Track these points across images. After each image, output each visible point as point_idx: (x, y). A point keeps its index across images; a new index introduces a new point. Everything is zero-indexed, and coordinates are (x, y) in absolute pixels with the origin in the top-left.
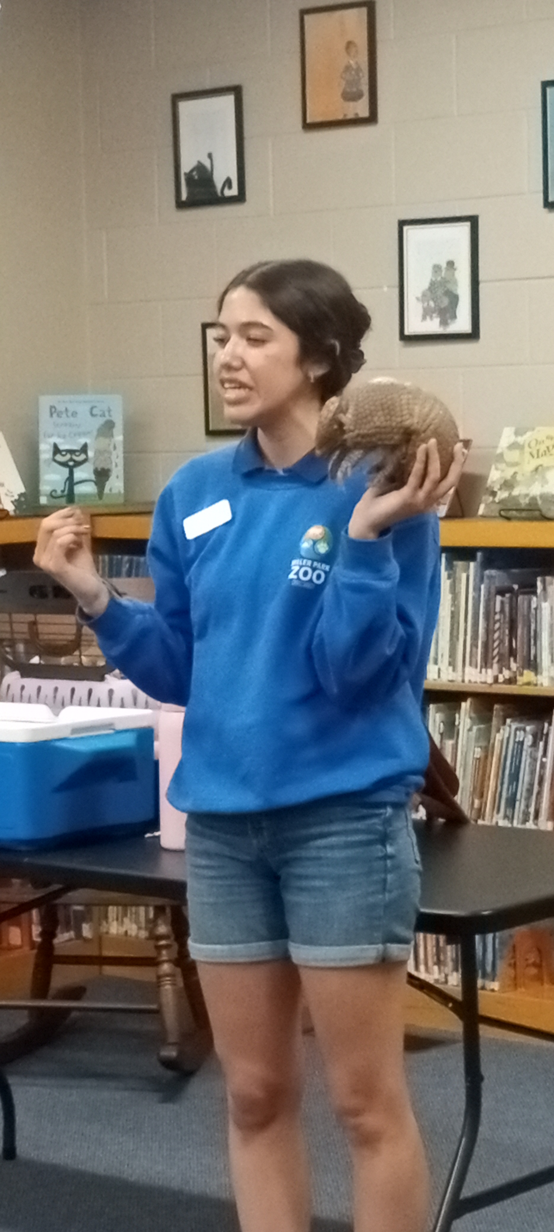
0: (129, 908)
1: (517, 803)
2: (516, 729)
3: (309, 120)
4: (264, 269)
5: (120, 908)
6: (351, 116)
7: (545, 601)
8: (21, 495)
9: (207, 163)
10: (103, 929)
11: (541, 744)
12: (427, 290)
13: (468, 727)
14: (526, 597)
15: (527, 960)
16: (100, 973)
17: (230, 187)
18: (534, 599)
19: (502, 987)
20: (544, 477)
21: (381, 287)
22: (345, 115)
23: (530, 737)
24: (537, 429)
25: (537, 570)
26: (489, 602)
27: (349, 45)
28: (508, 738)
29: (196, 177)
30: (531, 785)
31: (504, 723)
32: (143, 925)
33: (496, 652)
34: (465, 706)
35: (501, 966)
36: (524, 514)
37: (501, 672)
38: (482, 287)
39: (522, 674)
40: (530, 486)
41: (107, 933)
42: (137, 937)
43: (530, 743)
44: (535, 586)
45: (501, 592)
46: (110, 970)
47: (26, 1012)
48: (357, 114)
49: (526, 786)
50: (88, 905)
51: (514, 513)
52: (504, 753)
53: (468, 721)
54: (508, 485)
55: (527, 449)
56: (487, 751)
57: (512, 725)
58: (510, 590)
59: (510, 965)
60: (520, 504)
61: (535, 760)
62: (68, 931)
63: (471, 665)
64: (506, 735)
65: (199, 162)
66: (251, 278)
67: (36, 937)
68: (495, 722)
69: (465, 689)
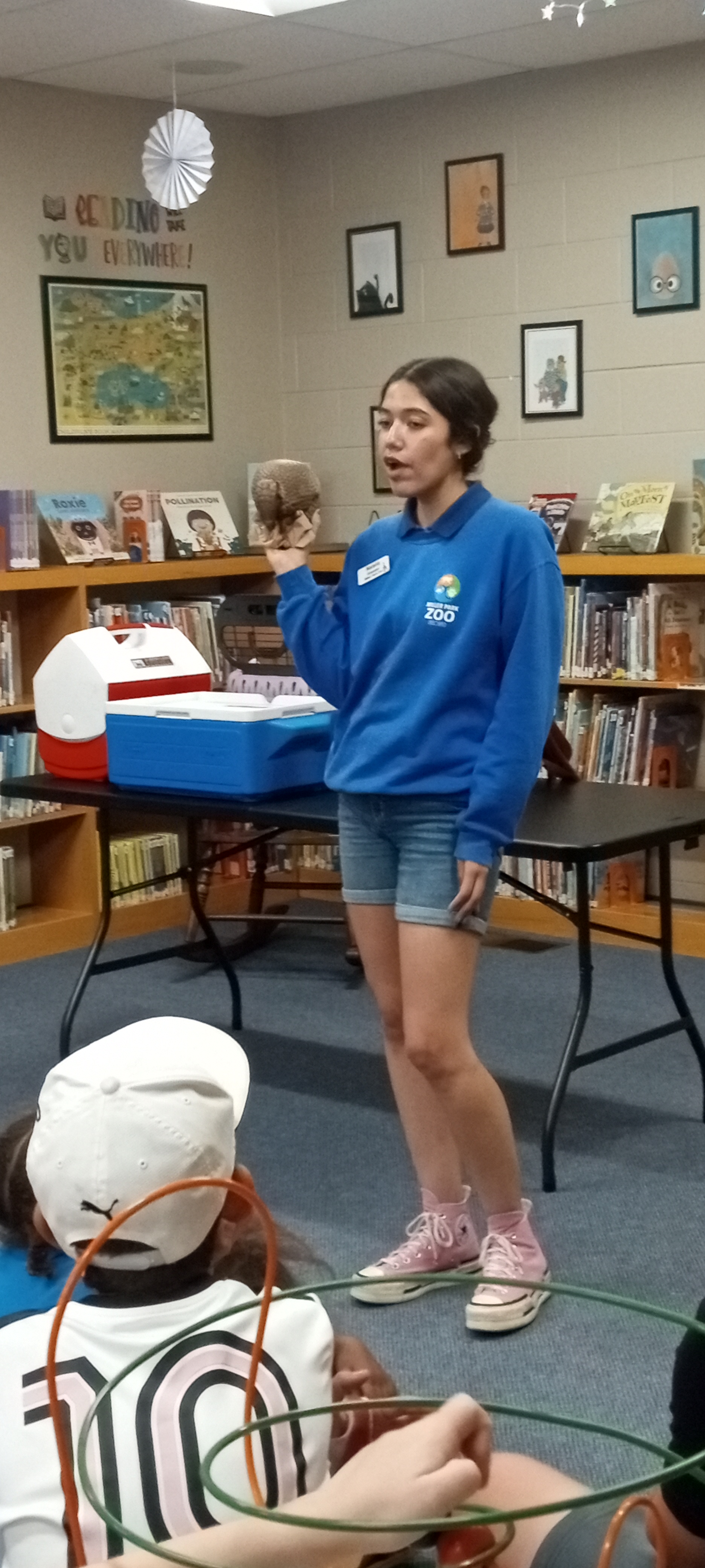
0: (319, 847)
1: (611, 769)
2: (611, 713)
3: (452, 248)
4: (420, 365)
5: (312, 847)
6: (484, 245)
7: (633, 616)
8: (235, 539)
9: (374, 282)
10: (300, 864)
11: (630, 723)
12: (542, 379)
13: (574, 711)
14: (619, 612)
15: (618, 884)
16: (299, 896)
17: (392, 302)
18: (625, 614)
19: (600, 904)
20: (632, 521)
21: (507, 377)
22: (480, 244)
23: (622, 718)
24: (627, 484)
25: (628, 592)
26: (591, 616)
27: (484, 188)
28: (605, 719)
29: (366, 294)
30: (622, 754)
31: (602, 708)
32: (330, 860)
33: (596, 654)
34: (572, 695)
35: (599, 889)
36: (617, 550)
37: (599, 669)
38: (586, 377)
39: (615, 672)
40: (621, 529)
41: (303, 866)
42: (325, 869)
43: (621, 723)
44: (625, 604)
45: (600, 609)
46: (305, 894)
47: (245, 924)
48: (489, 243)
49: (618, 755)
50: (289, 845)
51: (609, 549)
52: (601, 731)
53: (575, 706)
54: (605, 527)
55: (620, 501)
56: (589, 729)
57: (607, 710)
58: (607, 608)
59: (606, 889)
60: (614, 542)
61: (624, 735)
62: (274, 865)
63: (576, 664)
64: (604, 717)
65: (368, 282)
66: (410, 372)
67: (252, 869)
68: (595, 707)
69: (572, 683)
